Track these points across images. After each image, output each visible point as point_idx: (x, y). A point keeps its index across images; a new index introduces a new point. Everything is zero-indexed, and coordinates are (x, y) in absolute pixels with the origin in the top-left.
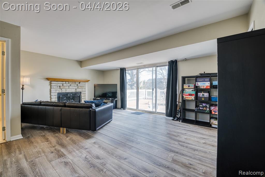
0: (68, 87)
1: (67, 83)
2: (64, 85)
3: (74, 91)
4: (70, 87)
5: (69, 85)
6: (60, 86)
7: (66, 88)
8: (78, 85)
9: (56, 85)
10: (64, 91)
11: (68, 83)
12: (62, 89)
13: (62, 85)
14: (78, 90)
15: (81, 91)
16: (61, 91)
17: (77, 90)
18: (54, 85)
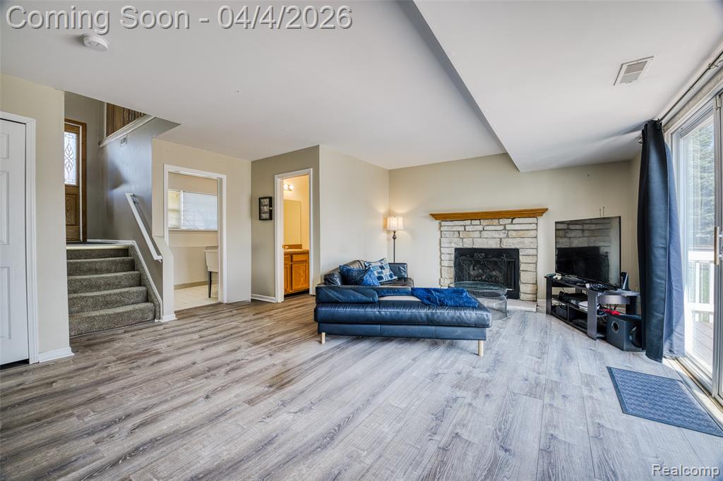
0: (477, 234)
1: (474, 222)
2: (468, 228)
3: (494, 246)
4: (485, 234)
5: (481, 229)
6: (459, 232)
7: (475, 236)
8: (508, 227)
9: (449, 229)
10: (468, 244)
11: (477, 222)
12: (465, 240)
13: (462, 228)
14: (509, 244)
15: (518, 247)
16: (461, 244)
17: (504, 241)
18: (446, 228)
